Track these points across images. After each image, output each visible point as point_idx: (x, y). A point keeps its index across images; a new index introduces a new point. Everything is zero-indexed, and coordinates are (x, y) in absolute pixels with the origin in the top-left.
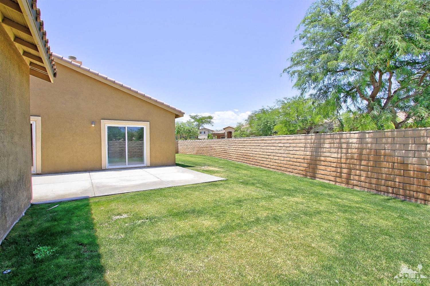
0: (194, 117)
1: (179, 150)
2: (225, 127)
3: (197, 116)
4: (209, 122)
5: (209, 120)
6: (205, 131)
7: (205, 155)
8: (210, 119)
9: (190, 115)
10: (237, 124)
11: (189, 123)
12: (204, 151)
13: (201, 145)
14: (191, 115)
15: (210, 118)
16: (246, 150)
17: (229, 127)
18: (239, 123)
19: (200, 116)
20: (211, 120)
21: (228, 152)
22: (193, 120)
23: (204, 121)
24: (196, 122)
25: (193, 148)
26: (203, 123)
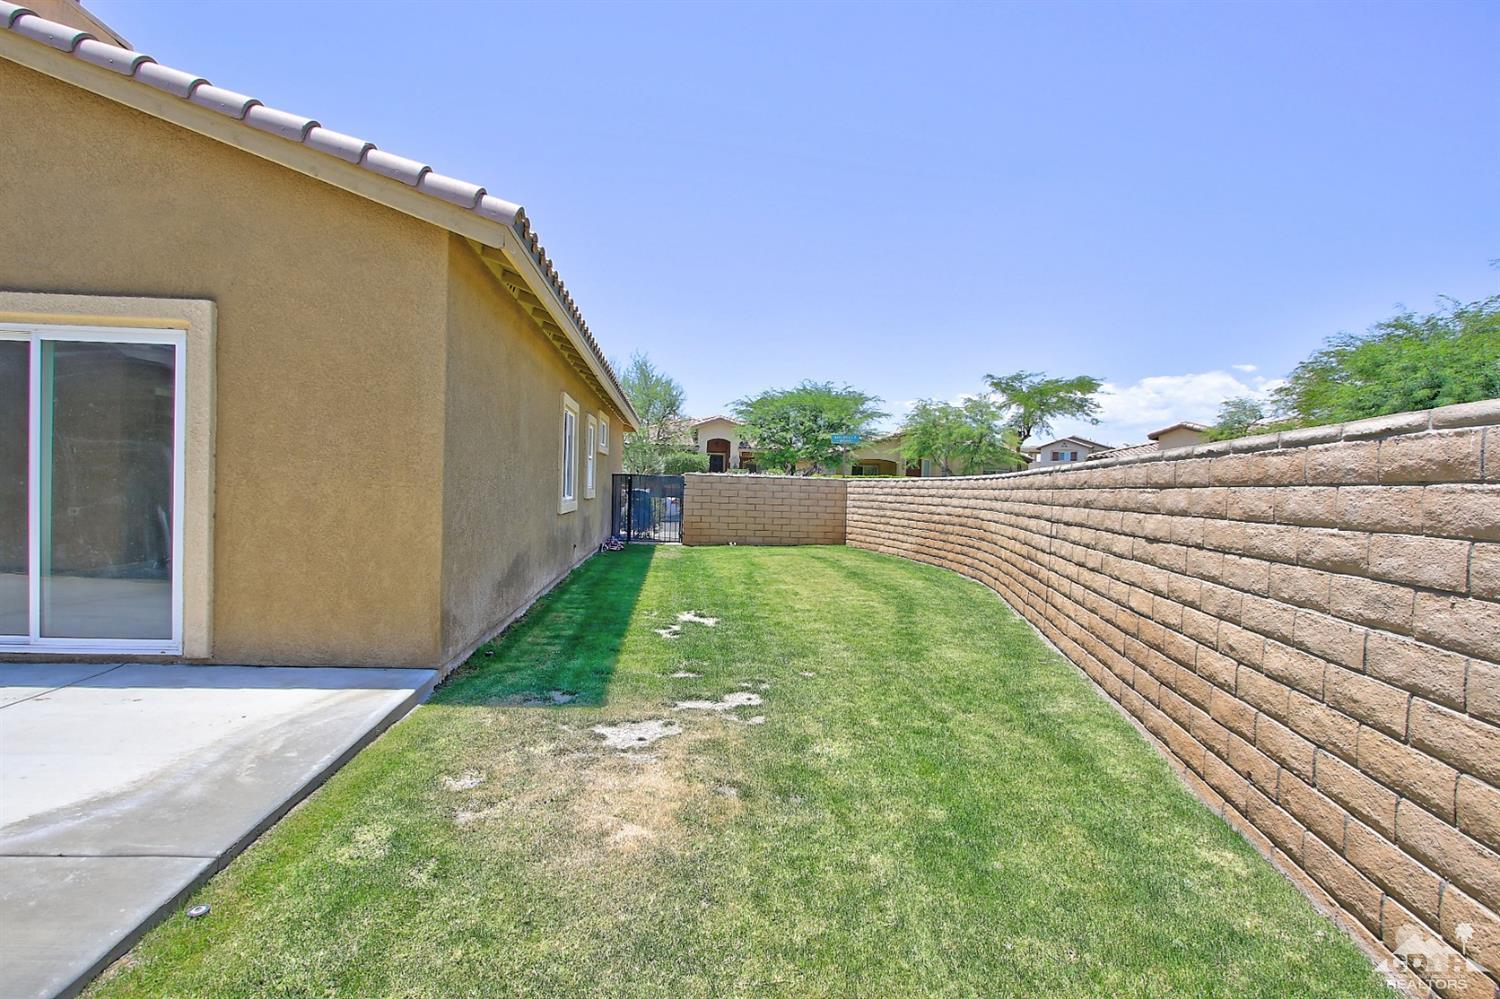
0: (1007, 384)
1: (848, 530)
2: (1161, 429)
3: (1018, 378)
4: (1081, 406)
5: (1079, 395)
6: (1074, 449)
7: (954, 566)
8: (1083, 393)
9: (989, 376)
10: (1224, 407)
11: (978, 408)
12: (949, 546)
13: (941, 509)
14: (996, 375)
15: (1087, 385)
16: (1163, 587)
17: (1181, 428)
18: (1235, 405)
19: (1036, 380)
20: (1089, 396)
21: (1044, 573)
22: (999, 398)
23: (1054, 400)
24: (1014, 407)
25: (906, 523)
26: (1046, 408)
